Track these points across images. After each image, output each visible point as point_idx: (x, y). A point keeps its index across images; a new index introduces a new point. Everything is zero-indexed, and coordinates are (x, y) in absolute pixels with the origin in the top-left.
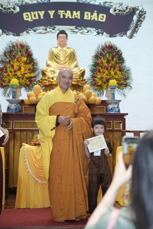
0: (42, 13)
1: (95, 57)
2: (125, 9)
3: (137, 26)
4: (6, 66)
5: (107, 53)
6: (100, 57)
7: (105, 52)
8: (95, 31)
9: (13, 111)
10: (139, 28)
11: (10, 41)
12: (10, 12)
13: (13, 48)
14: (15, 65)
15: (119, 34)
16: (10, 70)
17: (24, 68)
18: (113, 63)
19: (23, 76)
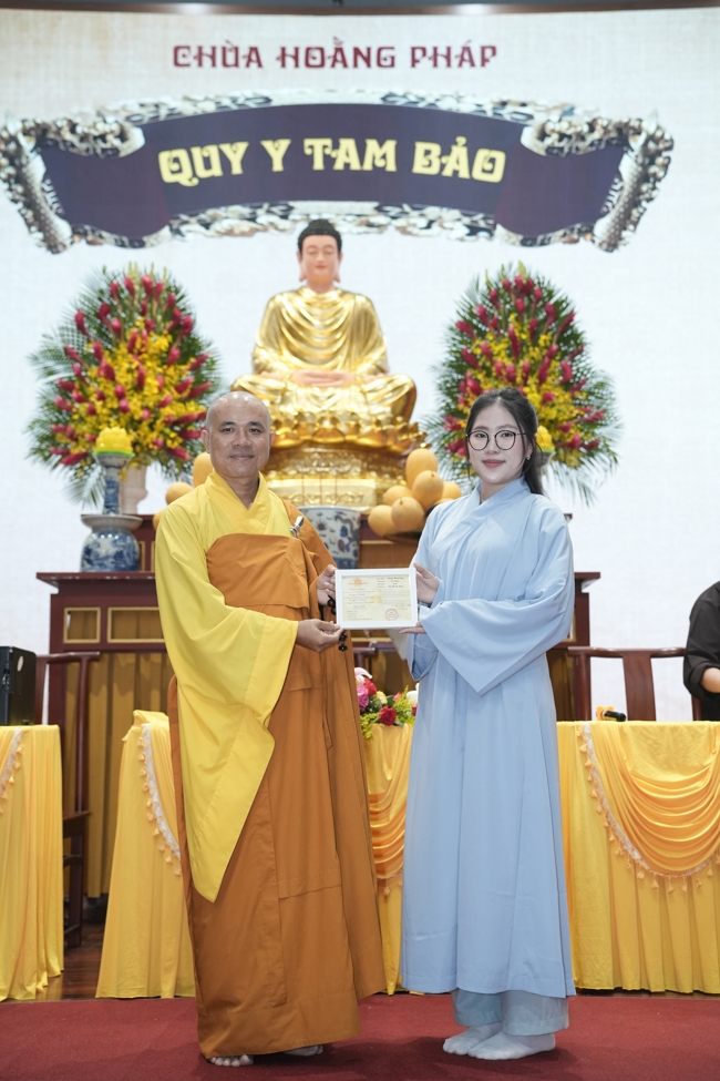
0: (236, 152)
1: (458, 330)
2: (586, 129)
3: (637, 199)
4: (83, 374)
5: (510, 312)
6: (479, 330)
7: (502, 306)
8: (459, 220)
9: (106, 567)
10: (645, 209)
11: (101, 271)
12: (104, 150)
13: (112, 296)
14: (119, 370)
15: (561, 232)
16: (101, 388)
17: (156, 378)
18: (535, 353)
19: (153, 416)
